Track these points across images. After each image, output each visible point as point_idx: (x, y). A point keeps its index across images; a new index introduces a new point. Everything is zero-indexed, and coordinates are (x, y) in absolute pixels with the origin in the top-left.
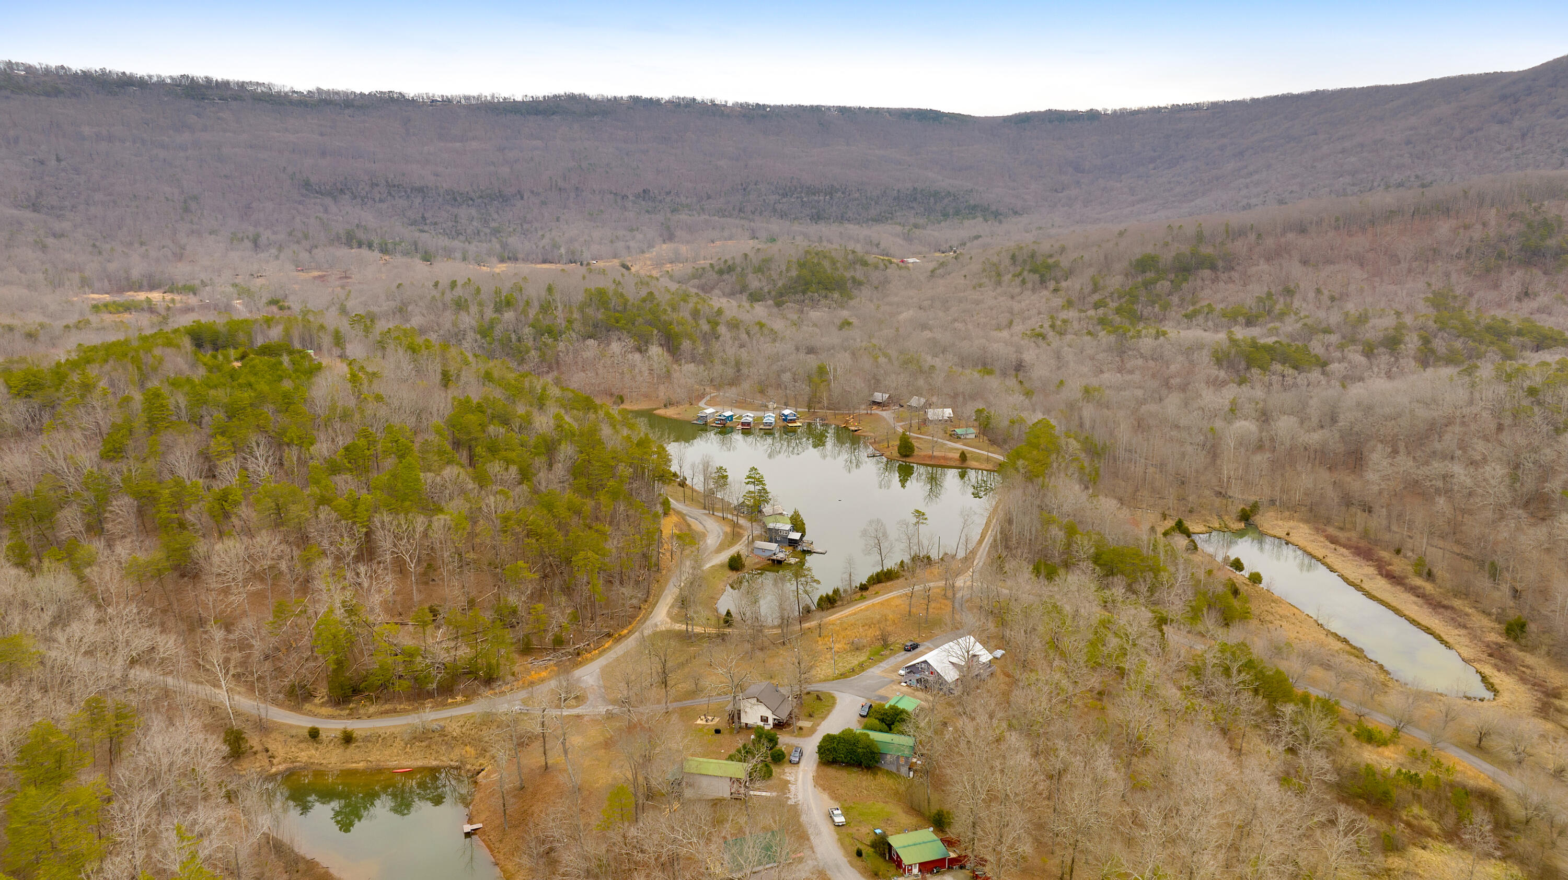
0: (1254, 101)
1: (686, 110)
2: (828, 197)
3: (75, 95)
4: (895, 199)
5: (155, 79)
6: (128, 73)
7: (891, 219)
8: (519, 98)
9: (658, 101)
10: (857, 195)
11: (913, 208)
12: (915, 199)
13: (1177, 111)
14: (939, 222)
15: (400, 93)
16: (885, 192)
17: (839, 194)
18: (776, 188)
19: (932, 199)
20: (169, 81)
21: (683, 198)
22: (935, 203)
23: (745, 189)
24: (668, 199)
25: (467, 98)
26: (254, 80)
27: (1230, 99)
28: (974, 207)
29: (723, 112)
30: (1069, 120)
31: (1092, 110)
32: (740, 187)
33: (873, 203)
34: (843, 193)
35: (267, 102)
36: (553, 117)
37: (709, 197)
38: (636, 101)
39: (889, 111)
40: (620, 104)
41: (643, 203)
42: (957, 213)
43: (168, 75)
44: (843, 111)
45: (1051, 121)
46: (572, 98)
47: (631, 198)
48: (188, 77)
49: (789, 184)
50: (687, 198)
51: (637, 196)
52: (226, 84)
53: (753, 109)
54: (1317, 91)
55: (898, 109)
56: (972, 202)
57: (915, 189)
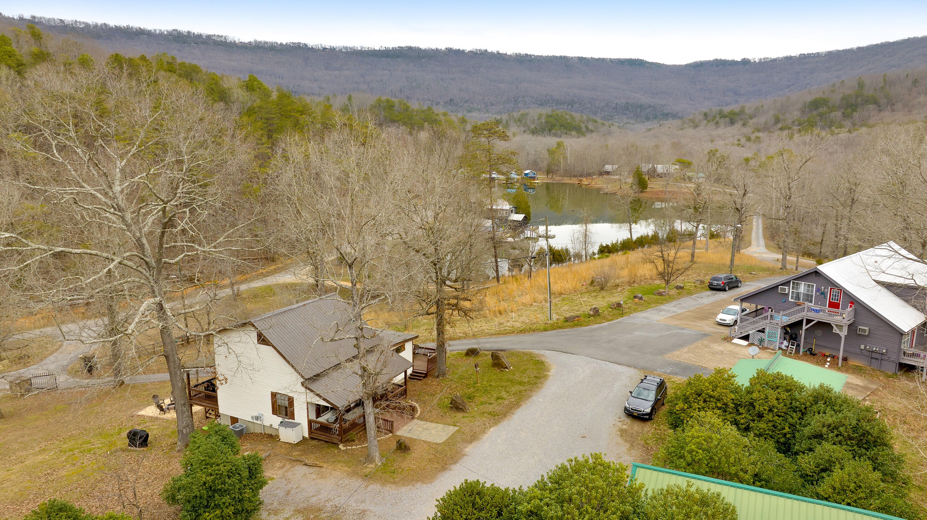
0: (859, 49)
1: (481, 56)
2: (570, 107)
3: (109, 39)
4: (614, 109)
5: (157, 32)
6: (142, 28)
7: (611, 120)
8: (377, 48)
9: (463, 51)
10: (589, 106)
11: (626, 114)
12: (627, 109)
13: (804, 58)
14: (644, 123)
15: (305, 44)
16: (607, 104)
17: (577, 105)
18: (536, 100)
19: (639, 109)
20: (166, 33)
21: (475, 105)
22: (641, 112)
23: (515, 101)
24: (466, 105)
25: (346, 48)
26: (217, 34)
27: (841, 49)
28: (667, 115)
29: (504, 58)
30: (729, 65)
31: (745, 59)
32: (512, 99)
33: (600, 110)
34: (580, 104)
35: (223, 46)
36: (398, 59)
37: (492, 105)
38: (450, 51)
39: (611, 60)
40: (440, 52)
41: (449, 107)
42: (655, 117)
43: (165, 29)
44: (581, 59)
45: (717, 66)
46: (410, 48)
47: (442, 103)
48: (177, 30)
49: (544, 98)
50: (478, 105)
51: (446, 103)
52: (200, 36)
53: (523, 57)
54: (909, 39)
55: (617, 59)
56: (665, 112)
57: (627, 103)
